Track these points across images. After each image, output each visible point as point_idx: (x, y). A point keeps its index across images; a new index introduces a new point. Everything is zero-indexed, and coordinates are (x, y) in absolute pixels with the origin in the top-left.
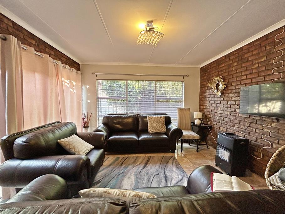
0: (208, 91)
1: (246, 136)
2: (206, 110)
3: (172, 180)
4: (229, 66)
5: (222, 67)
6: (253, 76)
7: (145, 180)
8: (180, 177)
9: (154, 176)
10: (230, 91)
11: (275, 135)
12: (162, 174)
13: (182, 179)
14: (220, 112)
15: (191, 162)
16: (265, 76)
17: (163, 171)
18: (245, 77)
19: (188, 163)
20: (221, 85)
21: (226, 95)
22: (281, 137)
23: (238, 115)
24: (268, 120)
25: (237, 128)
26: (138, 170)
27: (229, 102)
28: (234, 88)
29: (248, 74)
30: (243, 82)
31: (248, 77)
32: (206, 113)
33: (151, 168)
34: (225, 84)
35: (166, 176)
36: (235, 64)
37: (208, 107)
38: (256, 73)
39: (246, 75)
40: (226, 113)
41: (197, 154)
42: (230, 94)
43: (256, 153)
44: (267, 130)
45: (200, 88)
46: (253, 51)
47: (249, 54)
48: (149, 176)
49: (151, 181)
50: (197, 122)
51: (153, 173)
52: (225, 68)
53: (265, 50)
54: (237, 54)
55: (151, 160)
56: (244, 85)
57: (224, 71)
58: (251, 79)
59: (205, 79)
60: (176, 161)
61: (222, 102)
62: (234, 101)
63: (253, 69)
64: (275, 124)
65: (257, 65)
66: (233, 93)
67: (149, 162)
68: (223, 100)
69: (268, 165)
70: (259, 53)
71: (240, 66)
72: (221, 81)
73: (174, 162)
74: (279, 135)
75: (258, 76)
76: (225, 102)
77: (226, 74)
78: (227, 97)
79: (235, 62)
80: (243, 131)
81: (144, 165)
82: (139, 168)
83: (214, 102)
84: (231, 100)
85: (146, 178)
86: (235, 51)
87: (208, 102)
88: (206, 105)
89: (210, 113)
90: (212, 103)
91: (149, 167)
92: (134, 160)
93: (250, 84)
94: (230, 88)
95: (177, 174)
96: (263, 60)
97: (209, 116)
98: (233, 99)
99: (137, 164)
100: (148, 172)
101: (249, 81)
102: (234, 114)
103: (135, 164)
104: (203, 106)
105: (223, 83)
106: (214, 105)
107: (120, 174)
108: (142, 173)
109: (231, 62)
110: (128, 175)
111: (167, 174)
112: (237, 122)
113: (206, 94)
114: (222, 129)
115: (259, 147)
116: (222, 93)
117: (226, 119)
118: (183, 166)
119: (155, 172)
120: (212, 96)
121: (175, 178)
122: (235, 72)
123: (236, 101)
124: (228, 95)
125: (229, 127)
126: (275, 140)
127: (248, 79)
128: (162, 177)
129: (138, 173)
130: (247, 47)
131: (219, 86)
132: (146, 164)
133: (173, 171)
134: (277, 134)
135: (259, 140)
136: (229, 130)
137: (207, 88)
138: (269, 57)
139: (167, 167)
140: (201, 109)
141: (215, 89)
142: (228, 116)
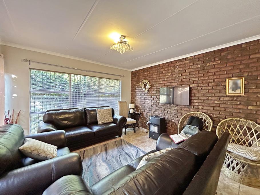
0: (138, 89)
1: (162, 116)
2: (136, 102)
3: (132, 155)
4: (152, 74)
5: (147, 74)
6: (166, 82)
7: (115, 162)
8: (136, 151)
9: (119, 157)
10: (153, 90)
11: (176, 113)
12: (123, 153)
13: (138, 152)
14: (147, 103)
15: (136, 140)
16: (171, 83)
17: (122, 151)
18: (161, 82)
19: (134, 141)
20: (148, 85)
21: (151, 92)
22: (178, 114)
23: (158, 104)
24: (173, 106)
25: (158, 112)
26: (103, 157)
27: (153, 97)
28: (155, 88)
29: (163, 81)
30: (160, 85)
31: (163, 82)
32: (136, 104)
33: (113, 152)
34: (150, 85)
35: (127, 154)
36: (156, 73)
37: (138, 100)
38: (167, 80)
39: (162, 81)
40: (151, 103)
41: (136, 134)
42: (153, 92)
43: (168, 125)
44: (173, 111)
45: (131, 86)
46: (165, 68)
47: (163, 70)
48: (115, 158)
49: (120, 160)
50: (131, 111)
51: (117, 155)
52: (150, 75)
53: (171, 69)
54: (156, 68)
55: (108, 147)
56: (161, 87)
57: (149, 77)
58: (165, 83)
59: (135, 80)
60: (126, 142)
61: (148, 96)
62: (156, 96)
63: (165, 78)
64: (176, 107)
65: (167, 76)
66: (155, 91)
67: (108, 149)
68: (149, 95)
69: (178, 128)
70: (168, 70)
71: (158, 75)
72: (147, 83)
73: (126, 143)
74: (178, 113)
75: (168, 83)
76: (150, 97)
77: (150, 79)
78: (151, 93)
79: (155, 72)
80: (161, 114)
81: (105, 152)
82: (103, 155)
83: (142, 96)
84: (154, 95)
85: (114, 160)
86: (156, 66)
87: (138, 96)
88: (136, 98)
89: (140, 104)
90: (141, 97)
91: (110, 152)
92: (93, 151)
93: (164, 87)
94: (153, 88)
95: (133, 150)
96: (170, 74)
97: (139, 106)
98: (155, 94)
99: (98, 154)
100: (112, 156)
101: (163, 85)
102: (156, 104)
103: (97, 154)
104: (134, 99)
105: (149, 84)
106: (142, 99)
107: (89, 166)
108: (108, 158)
109: (153, 72)
110: (98, 164)
111: (127, 152)
112: (157, 108)
113: (136, 91)
114: (148, 114)
115: (169, 121)
116: (148, 91)
117: (151, 107)
118: (133, 143)
119: (117, 154)
120: (141, 92)
121: (133, 153)
122: (156, 78)
123: (157, 96)
124: (152, 92)
125: (153, 112)
126: (176, 116)
127: (163, 83)
128: (125, 155)
129: (105, 159)
130: (161, 65)
131: (147, 86)
132: (106, 150)
133: (129, 149)
134: (177, 113)
135: (169, 117)
136: (153, 114)
137: (137, 87)
138: (172, 73)
139: (124, 148)
140: (133, 102)
141: (143, 88)
142: (152, 105)
